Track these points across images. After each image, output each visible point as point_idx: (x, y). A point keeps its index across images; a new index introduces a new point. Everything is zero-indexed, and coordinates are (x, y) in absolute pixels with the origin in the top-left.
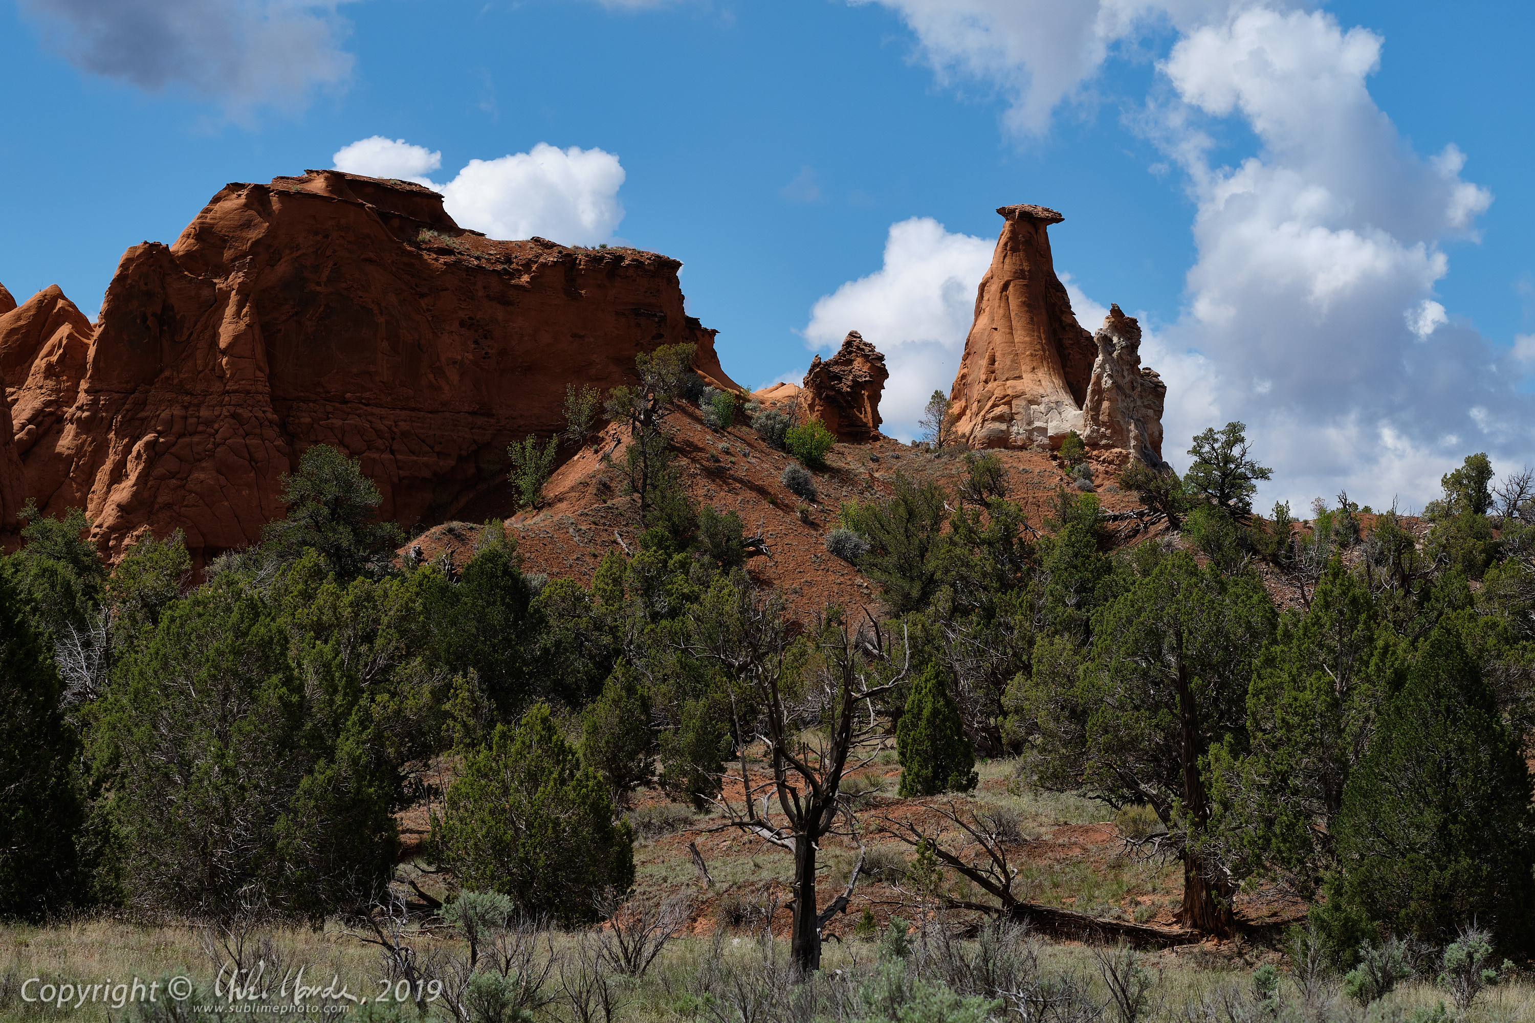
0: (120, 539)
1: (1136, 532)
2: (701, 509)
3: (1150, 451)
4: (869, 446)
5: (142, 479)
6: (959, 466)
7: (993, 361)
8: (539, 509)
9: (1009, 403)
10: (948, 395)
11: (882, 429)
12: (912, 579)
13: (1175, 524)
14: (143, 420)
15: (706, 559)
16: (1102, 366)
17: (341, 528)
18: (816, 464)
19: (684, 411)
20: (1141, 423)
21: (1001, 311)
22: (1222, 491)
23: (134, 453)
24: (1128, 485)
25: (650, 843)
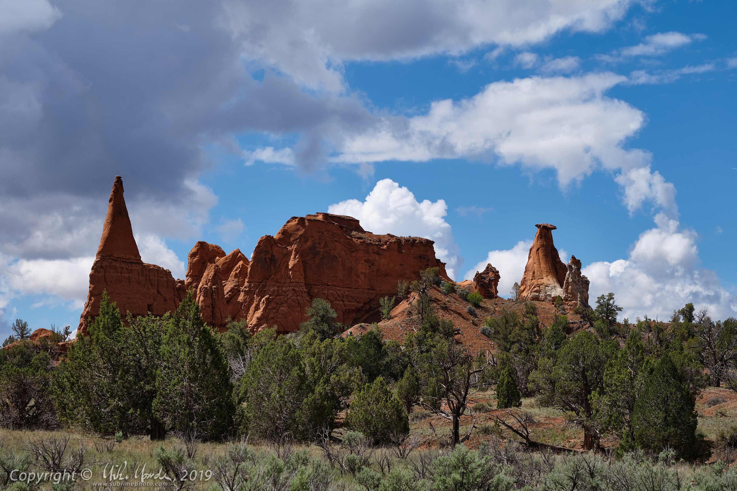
0: (258, 328)
1: (579, 328)
2: (440, 320)
3: (584, 302)
4: (494, 300)
5: (265, 309)
6: (523, 306)
7: (534, 273)
8: (389, 319)
9: (539, 287)
10: (519, 284)
11: (498, 294)
12: (507, 342)
13: (592, 325)
14: (265, 291)
15: (442, 335)
16: (569, 275)
17: (324, 324)
18: (477, 306)
19: (435, 289)
20: (582, 293)
21: (537, 257)
22: (607, 314)
23: (262, 301)
24: (577, 313)
25: (418, 422)
